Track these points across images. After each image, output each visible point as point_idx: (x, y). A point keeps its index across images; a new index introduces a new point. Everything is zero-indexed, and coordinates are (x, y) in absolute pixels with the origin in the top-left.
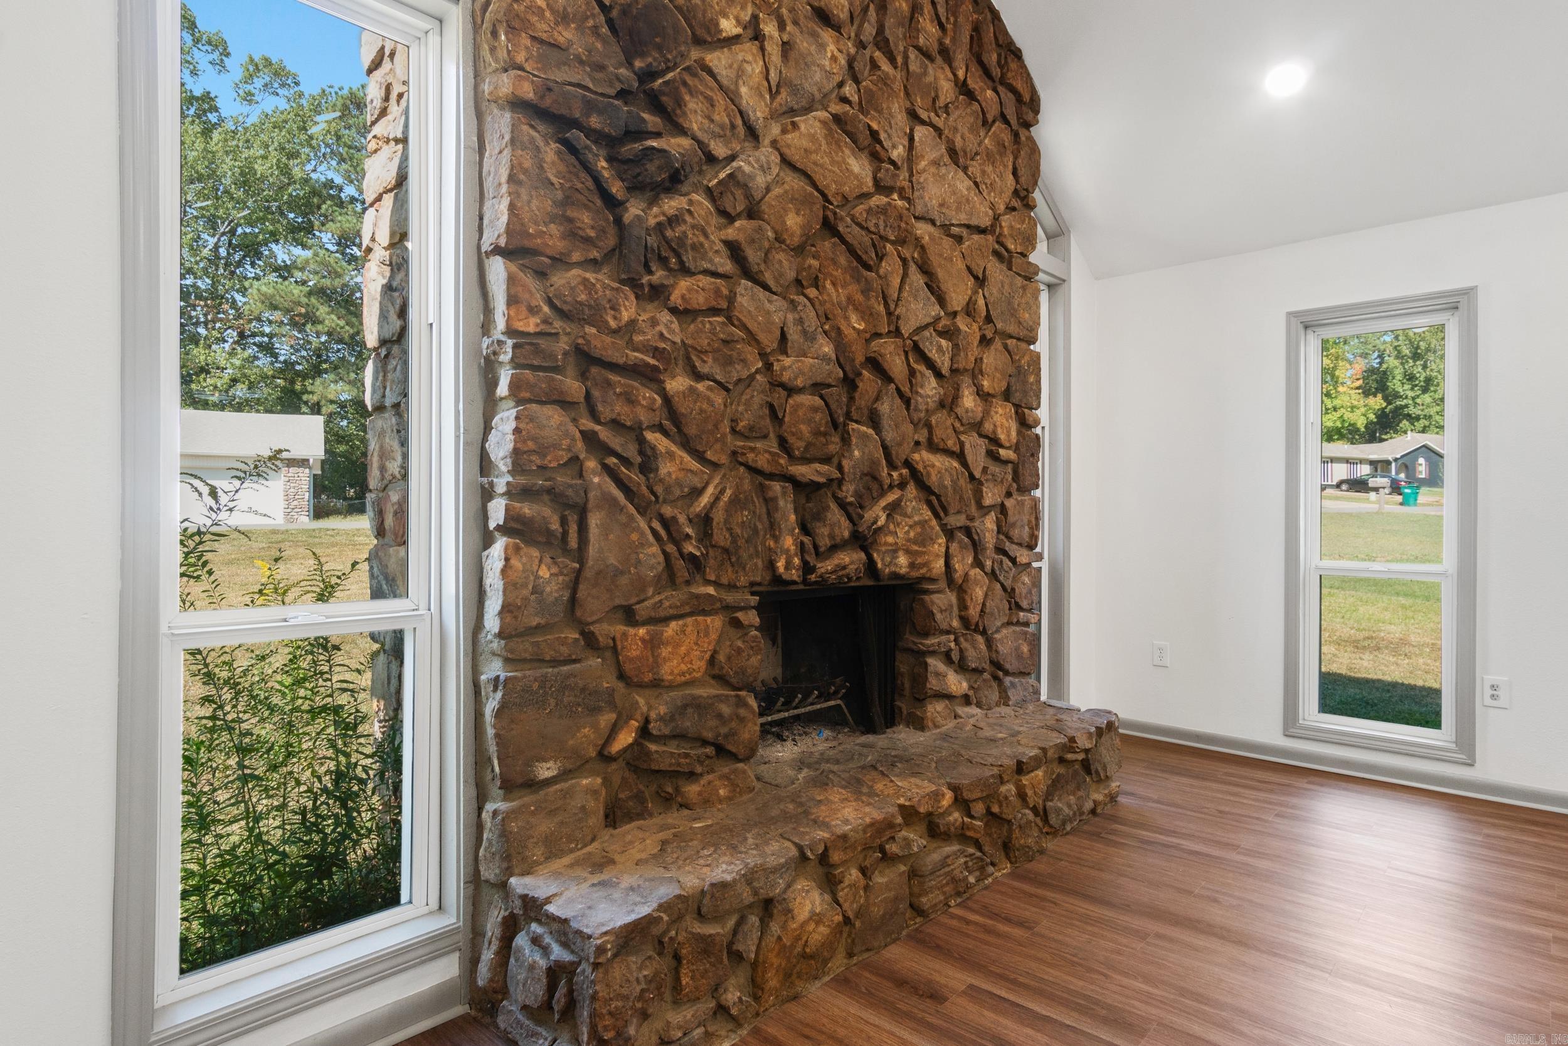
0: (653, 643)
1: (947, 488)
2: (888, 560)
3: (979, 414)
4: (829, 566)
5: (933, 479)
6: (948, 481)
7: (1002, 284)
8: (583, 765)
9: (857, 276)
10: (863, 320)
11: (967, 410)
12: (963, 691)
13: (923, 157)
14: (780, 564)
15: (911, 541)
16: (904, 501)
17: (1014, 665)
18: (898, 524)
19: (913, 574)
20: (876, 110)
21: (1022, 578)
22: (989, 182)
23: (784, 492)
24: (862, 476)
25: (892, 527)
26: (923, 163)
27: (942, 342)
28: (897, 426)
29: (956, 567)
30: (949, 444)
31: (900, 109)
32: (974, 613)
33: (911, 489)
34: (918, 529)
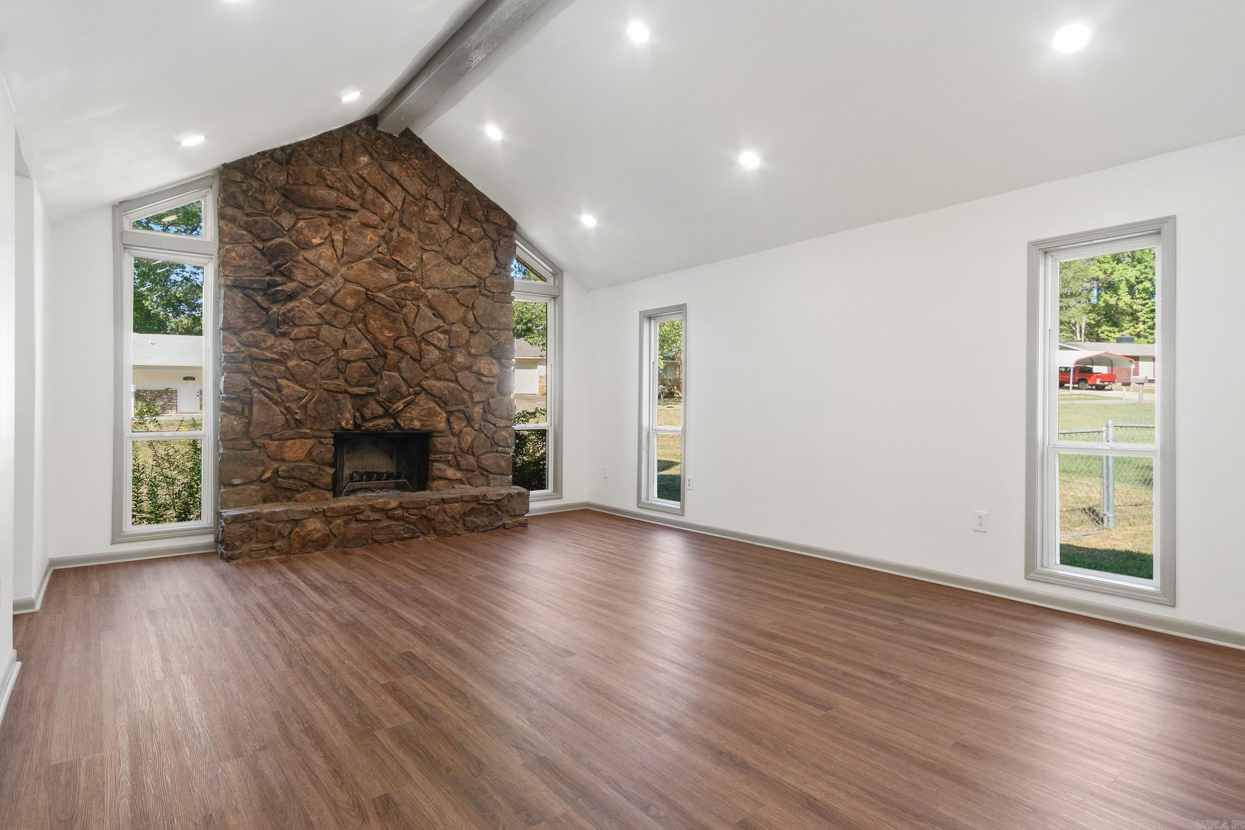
0: (281, 447)
1: (445, 394)
2: (407, 423)
3: (468, 363)
4: (371, 424)
5: (435, 391)
6: (446, 392)
7: (486, 308)
8: (252, 482)
9: (387, 316)
10: (392, 332)
11: (459, 363)
12: (456, 478)
13: (429, 264)
14: (343, 424)
15: (422, 416)
16: (417, 400)
17: (496, 470)
18: (413, 409)
19: (424, 429)
20: (398, 252)
21: (500, 433)
22: (475, 266)
23: (345, 398)
24: (390, 391)
25: (409, 410)
26: (429, 267)
27: (441, 336)
28: (411, 371)
29: (455, 427)
30: (447, 377)
31: (413, 249)
32: (465, 446)
33: (423, 395)
34: (426, 411)
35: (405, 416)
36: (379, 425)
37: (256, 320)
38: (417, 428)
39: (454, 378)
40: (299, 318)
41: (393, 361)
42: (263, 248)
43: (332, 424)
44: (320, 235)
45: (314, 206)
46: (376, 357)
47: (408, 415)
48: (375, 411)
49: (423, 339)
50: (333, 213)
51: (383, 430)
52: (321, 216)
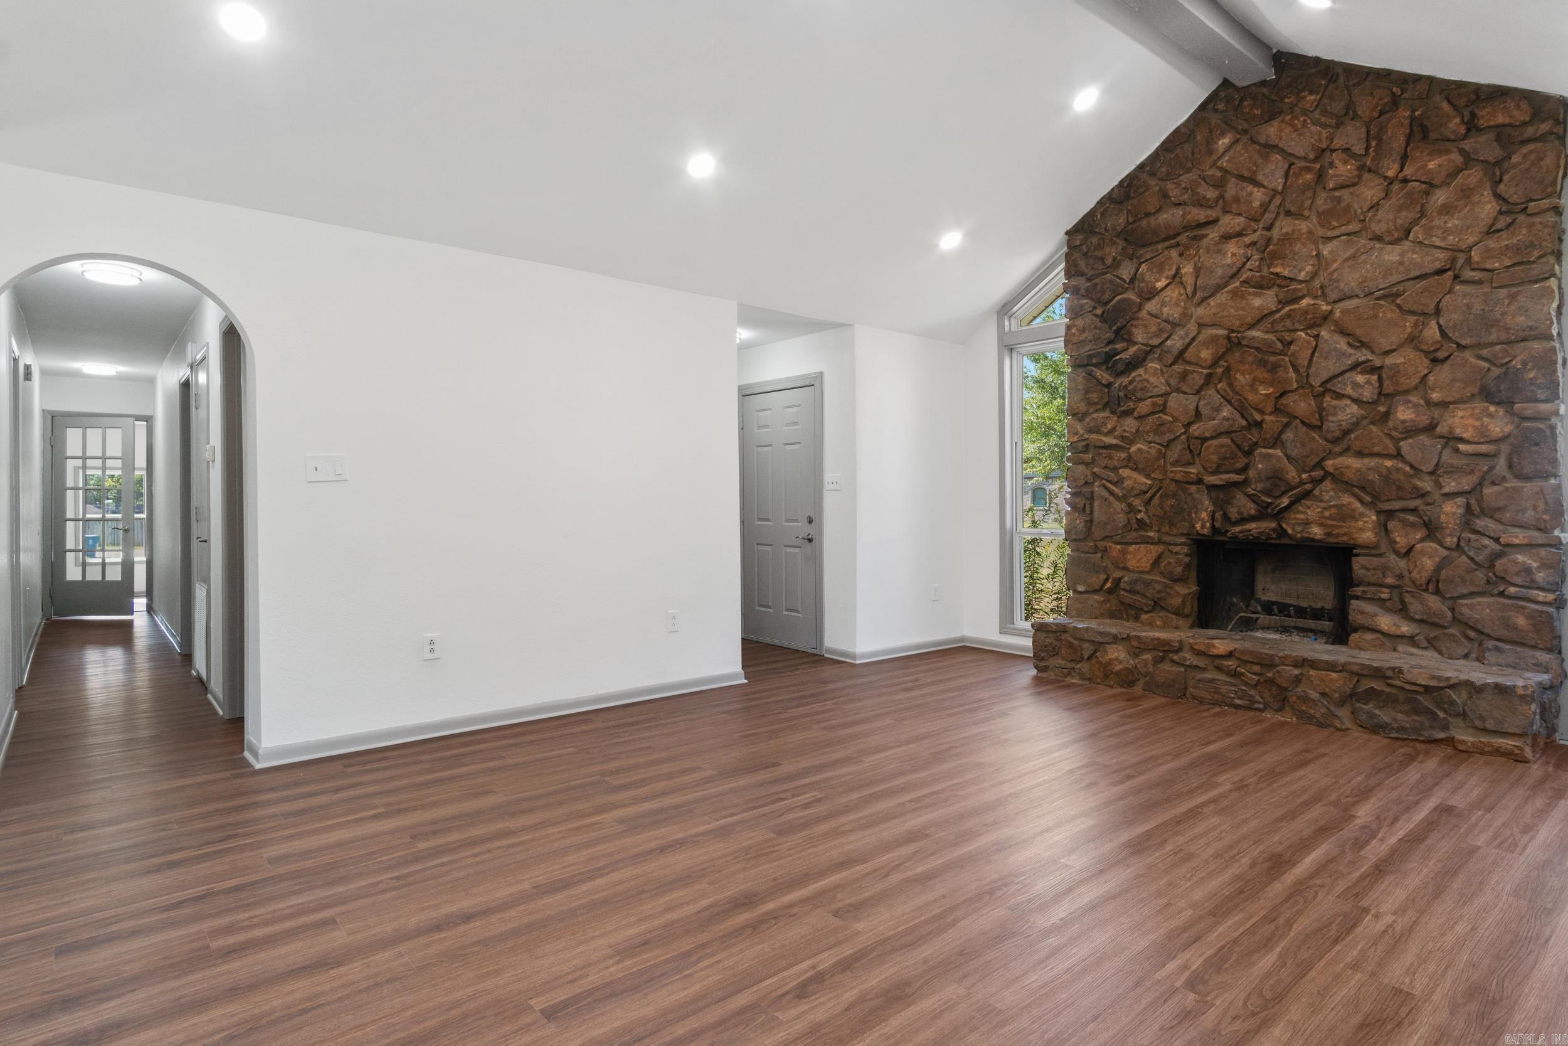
0: (1123, 552)
1: (1372, 482)
2: (1299, 528)
3: (1425, 420)
4: (1237, 529)
5: (1350, 475)
6: (1373, 476)
7: (1469, 306)
8: (1095, 591)
9: (1262, 363)
10: (1272, 386)
11: (1403, 422)
12: (1398, 632)
13: (1335, 261)
14: (1198, 526)
15: (1323, 517)
16: (1316, 492)
17: (1502, 632)
18: (1308, 507)
19: (1332, 540)
20: (1279, 259)
21: (1512, 557)
22: (1439, 233)
23: (1198, 491)
24: (1268, 478)
25: (1301, 508)
26: (1335, 265)
27: (1360, 379)
28: (1303, 445)
29: (1398, 539)
30: (1376, 449)
31: (1304, 245)
32: (1420, 577)
33: (1327, 484)
34: (1334, 511)
35: (1295, 519)
36: (1249, 531)
37: (1096, 400)
38: (1318, 537)
39: (1392, 450)
40: (1142, 389)
41: (1271, 432)
42: (1103, 313)
43: (1184, 527)
44: (1165, 275)
45: (1157, 239)
46: (1242, 428)
47: (1301, 516)
48: (1243, 510)
49: (1327, 390)
50: (1182, 238)
51: (1256, 538)
52: (1167, 248)
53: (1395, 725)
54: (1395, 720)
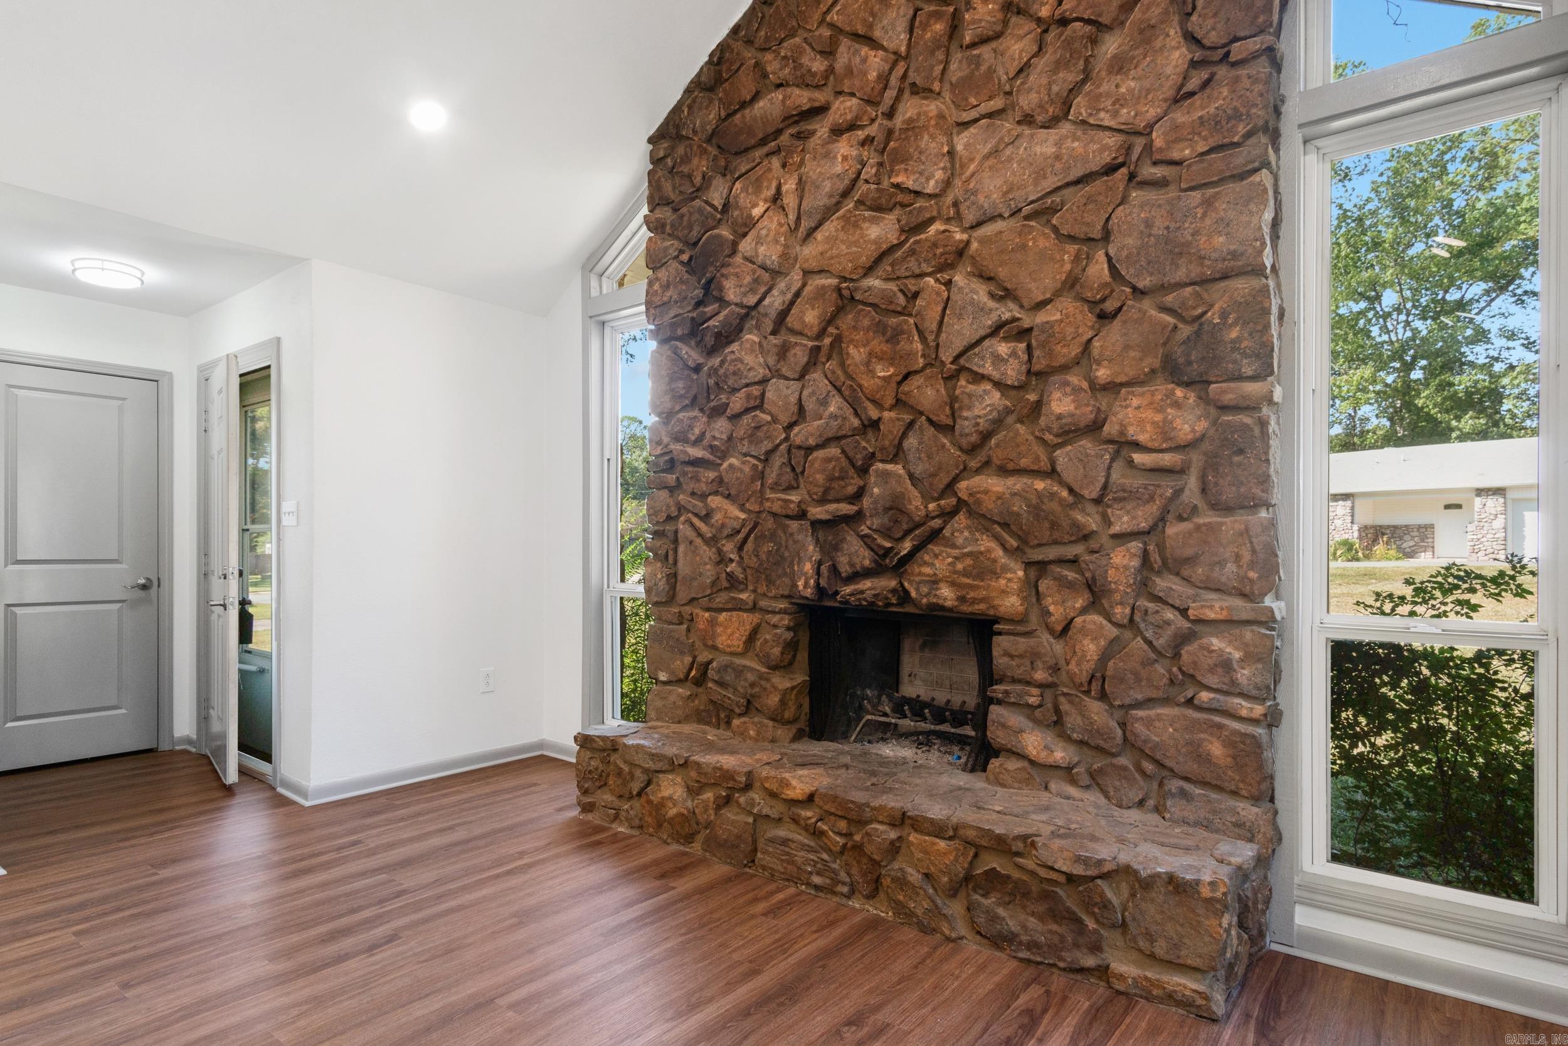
0: (712, 623)
1: (1018, 515)
2: (925, 590)
3: (1087, 414)
4: (848, 589)
5: (989, 505)
6: (1019, 506)
7: (1149, 224)
8: (680, 682)
9: (880, 328)
10: (892, 365)
11: (1059, 417)
12: (1050, 761)
13: (972, 160)
14: (801, 584)
15: (955, 572)
16: (947, 532)
17: (1191, 767)
18: (936, 556)
19: (965, 608)
20: (902, 162)
21: (1205, 641)
22: (1108, 104)
23: (800, 531)
24: (887, 509)
25: (927, 558)
26: (972, 167)
27: (1003, 349)
28: (929, 457)
29: (1052, 608)
30: (1024, 462)
31: (933, 137)
32: (1081, 670)
33: (961, 519)
34: (969, 561)
35: (920, 574)
36: (862, 592)
37: (682, 392)
38: (948, 604)
39: (1045, 464)
40: (734, 373)
41: (891, 437)
42: (691, 258)
43: (784, 585)
44: (763, 196)
45: (753, 142)
46: (855, 432)
47: (927, 570)
48: (857, 560)
49: (962, 369)
50: (785, 139)
51: (872, 604)
52: (767, 155)
53: (1024, 938)
54: (1024, 927)
